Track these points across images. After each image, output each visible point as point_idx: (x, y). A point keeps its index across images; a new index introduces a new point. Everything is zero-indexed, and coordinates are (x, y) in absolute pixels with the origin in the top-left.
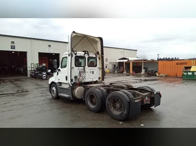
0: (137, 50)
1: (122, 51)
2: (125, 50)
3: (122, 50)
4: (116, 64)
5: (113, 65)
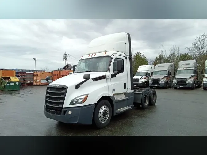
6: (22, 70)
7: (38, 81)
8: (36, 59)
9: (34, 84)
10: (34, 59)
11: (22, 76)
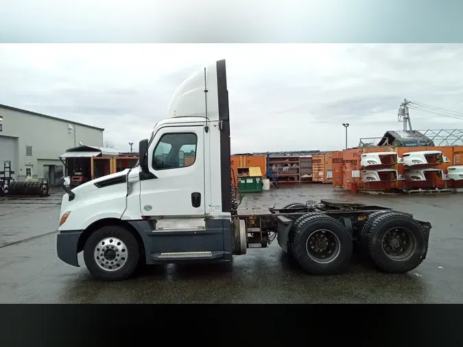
0: (103, 130)
1: (70, 129)
2: (77, 127)
3: (71, 126)
4: (60, 163)
5: (48, 168)
6: (292, 153)
7: (321, 173)
8: (348, 125)
9: (314, 180)
10: (344, 125)
11: (292, 164)
